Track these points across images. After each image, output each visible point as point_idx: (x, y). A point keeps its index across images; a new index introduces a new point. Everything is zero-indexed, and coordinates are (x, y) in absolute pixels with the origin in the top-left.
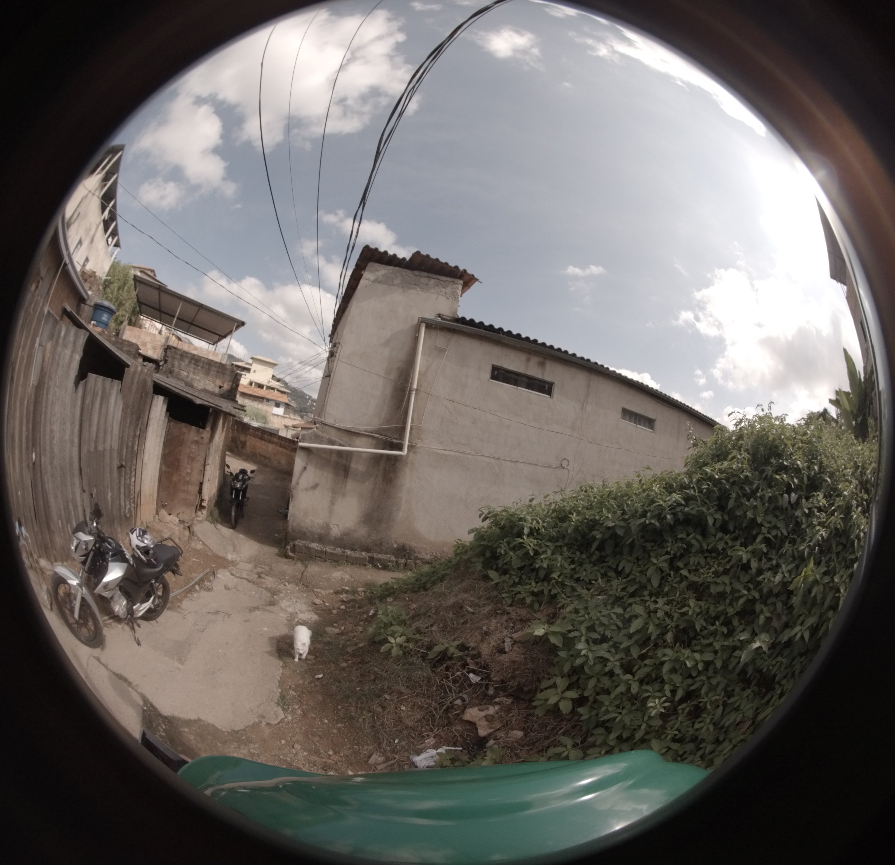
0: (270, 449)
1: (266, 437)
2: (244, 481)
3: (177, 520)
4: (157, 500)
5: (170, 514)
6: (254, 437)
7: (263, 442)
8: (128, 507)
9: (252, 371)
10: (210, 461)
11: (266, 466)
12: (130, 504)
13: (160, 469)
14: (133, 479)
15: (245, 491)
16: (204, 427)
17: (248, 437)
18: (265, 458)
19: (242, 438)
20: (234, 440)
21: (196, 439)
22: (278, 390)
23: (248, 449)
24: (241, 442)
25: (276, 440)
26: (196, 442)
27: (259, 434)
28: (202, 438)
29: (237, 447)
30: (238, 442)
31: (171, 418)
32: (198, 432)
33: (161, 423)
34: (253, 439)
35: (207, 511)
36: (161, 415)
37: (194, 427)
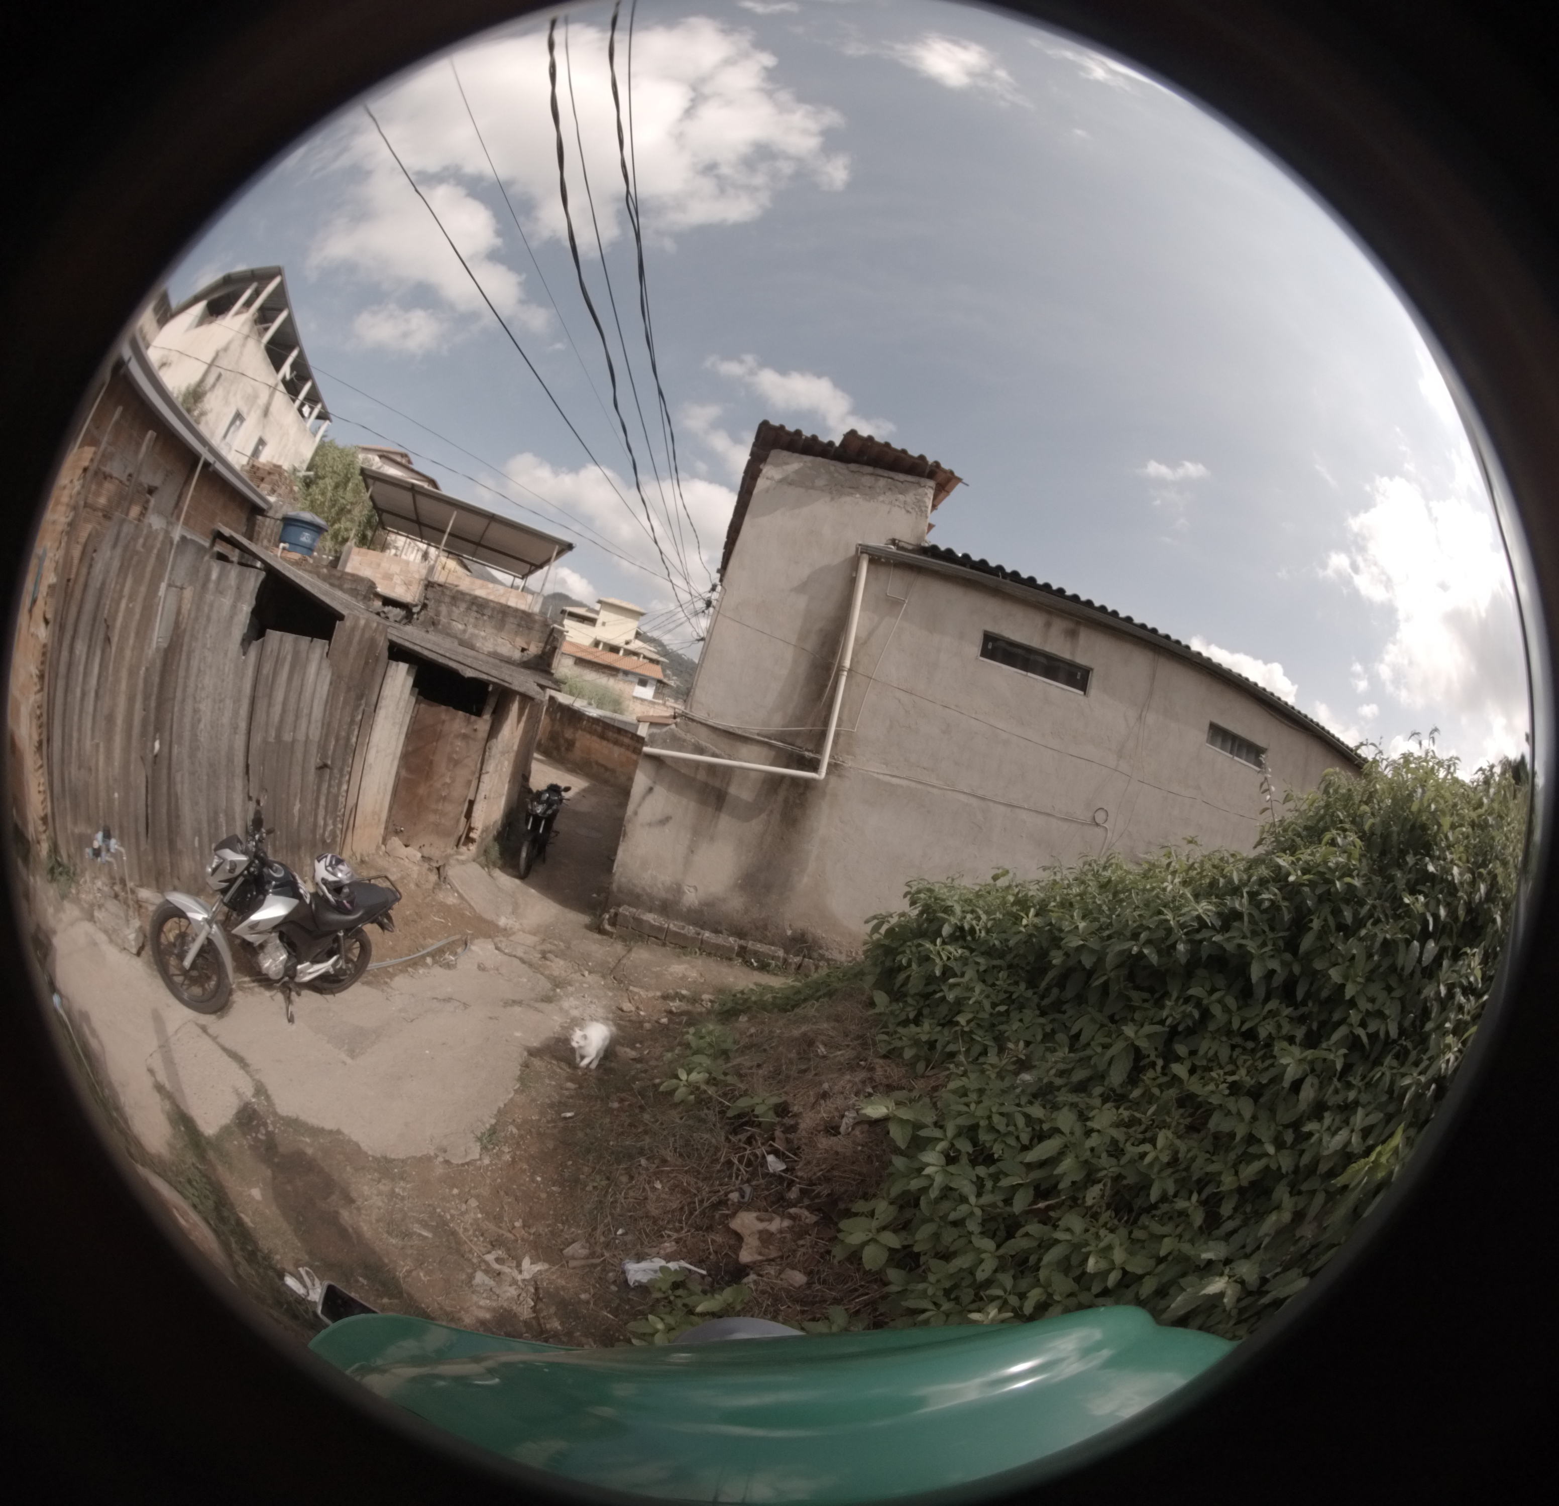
0: (616, 756)
1: (610, 734)
2: (549, 803)
3: (419, 855)
4: (387, 822)
5: (406, 846)
6: (590, 733)
7: (605, 743)
8: (330, 827)
9: (599, 623)
10: (490, 767)
11: (606, 782)
12: (335, 824)
13: (398, 773)
14: (345, 787)
15: (550, 820)
16: (479, 714)
17: (580, 732)
18: (606, 769)
19: (568, 734)
20: (554, 737)
21: (463, 731)
22: (645, 657)
23: (577, 753)
24: (566, 740)
25: (627, 741)
26: (465, 737)
27: (599, 729)
28: (475, 730)
29: (558, 748)
30: (562, 741)
31: (421, 698)
32: (468, 722)
33: (402, 704)
34: (588, 736)
35: (478, 847)
36: (402, 692)
37: (460, 713)
